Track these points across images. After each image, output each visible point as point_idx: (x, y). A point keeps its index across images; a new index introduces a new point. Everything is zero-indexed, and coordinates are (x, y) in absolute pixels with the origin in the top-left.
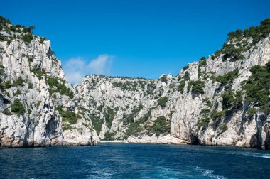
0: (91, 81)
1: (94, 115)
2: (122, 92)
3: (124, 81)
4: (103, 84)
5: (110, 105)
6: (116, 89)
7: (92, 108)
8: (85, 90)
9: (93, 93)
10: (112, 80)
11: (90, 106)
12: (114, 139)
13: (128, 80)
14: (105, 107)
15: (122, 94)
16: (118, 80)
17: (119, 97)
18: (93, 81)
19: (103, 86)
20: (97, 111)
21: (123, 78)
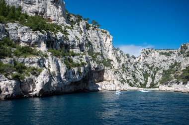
0: (145, 52)
1: (146, 72)
2: (166, 57)
3: (168, 52)
4: (153, 54)
5: (158, 66)
6: (161, 56)
7: (145, 68)
8: (142, 58)
9: (147, 59)
10: (160, 51)
11: (143, 67)
12: (156, 87)
13: (170, 51)
14: (154, 67)
15: (166, 58)
16: (164, 51)
17: (164, 61)
18: (147, 52)
19: (153, 55)
20: (149, 70)
21: (167, 50)
